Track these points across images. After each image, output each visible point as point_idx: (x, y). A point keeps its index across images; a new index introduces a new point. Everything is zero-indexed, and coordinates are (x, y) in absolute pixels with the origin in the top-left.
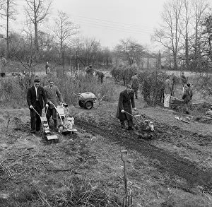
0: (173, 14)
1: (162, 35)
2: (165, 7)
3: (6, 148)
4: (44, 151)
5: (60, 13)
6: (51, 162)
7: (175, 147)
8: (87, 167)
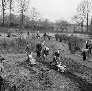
0: (82, 9)
1: (77, 18)
2: (78, 5)
3: (15, 76)
4: (31, 78)
5: (33, 8)
6: (34, 83)
7: (85, 76)
8: (49, 87)
